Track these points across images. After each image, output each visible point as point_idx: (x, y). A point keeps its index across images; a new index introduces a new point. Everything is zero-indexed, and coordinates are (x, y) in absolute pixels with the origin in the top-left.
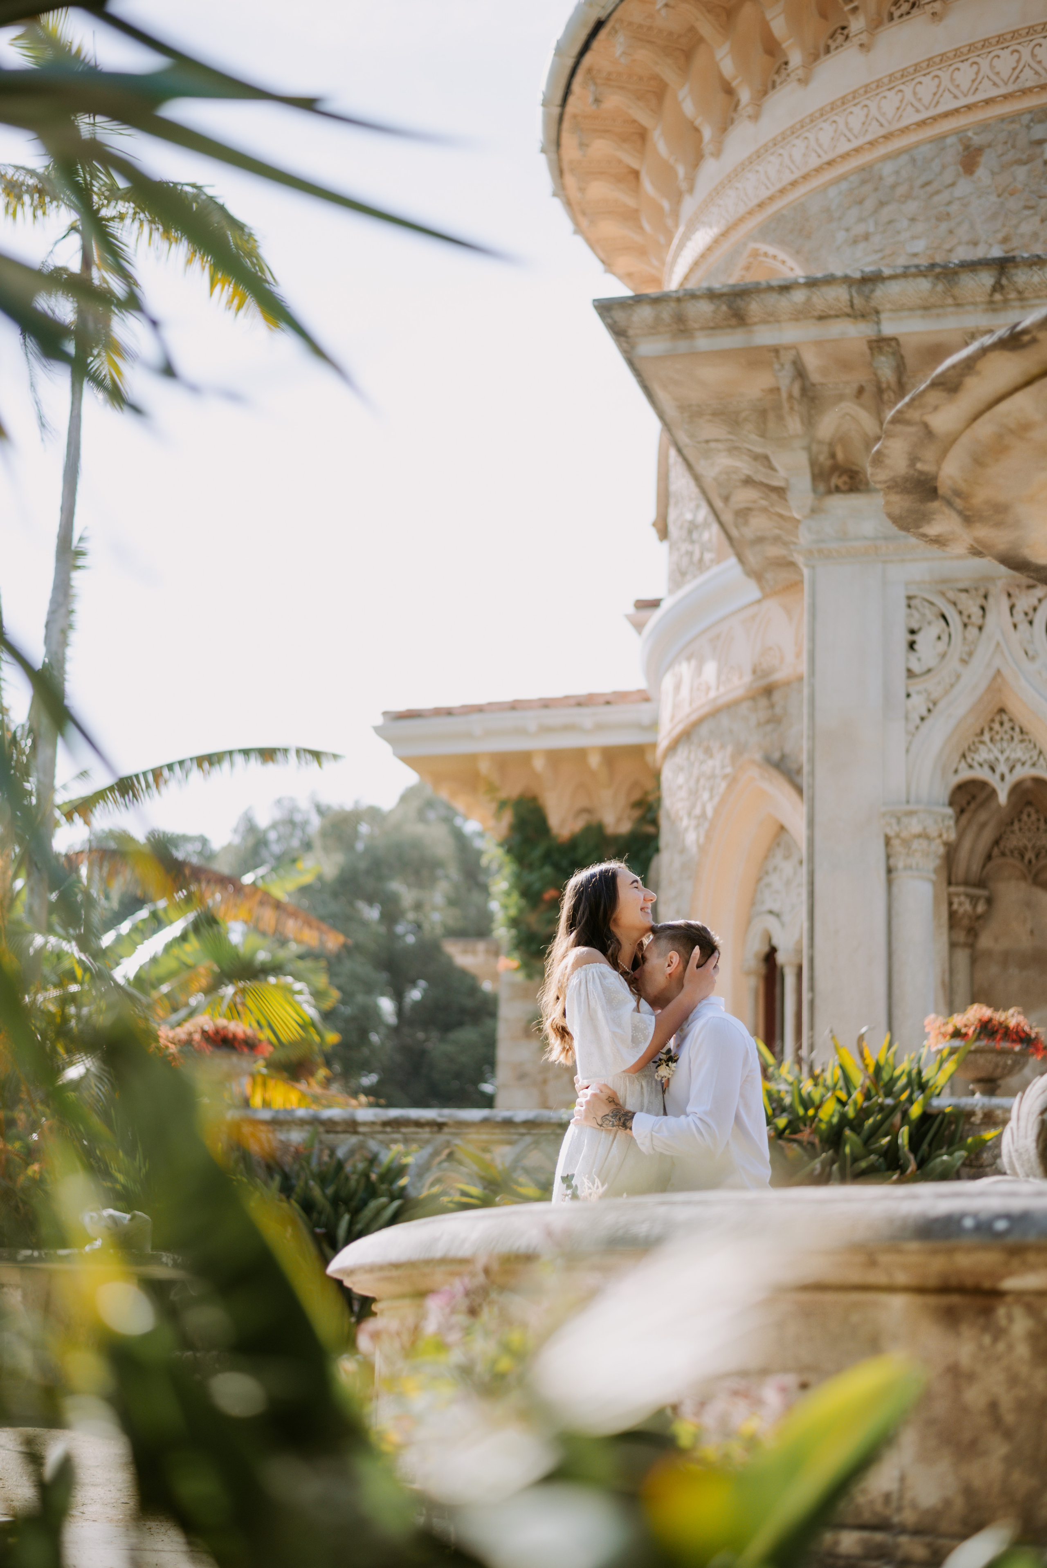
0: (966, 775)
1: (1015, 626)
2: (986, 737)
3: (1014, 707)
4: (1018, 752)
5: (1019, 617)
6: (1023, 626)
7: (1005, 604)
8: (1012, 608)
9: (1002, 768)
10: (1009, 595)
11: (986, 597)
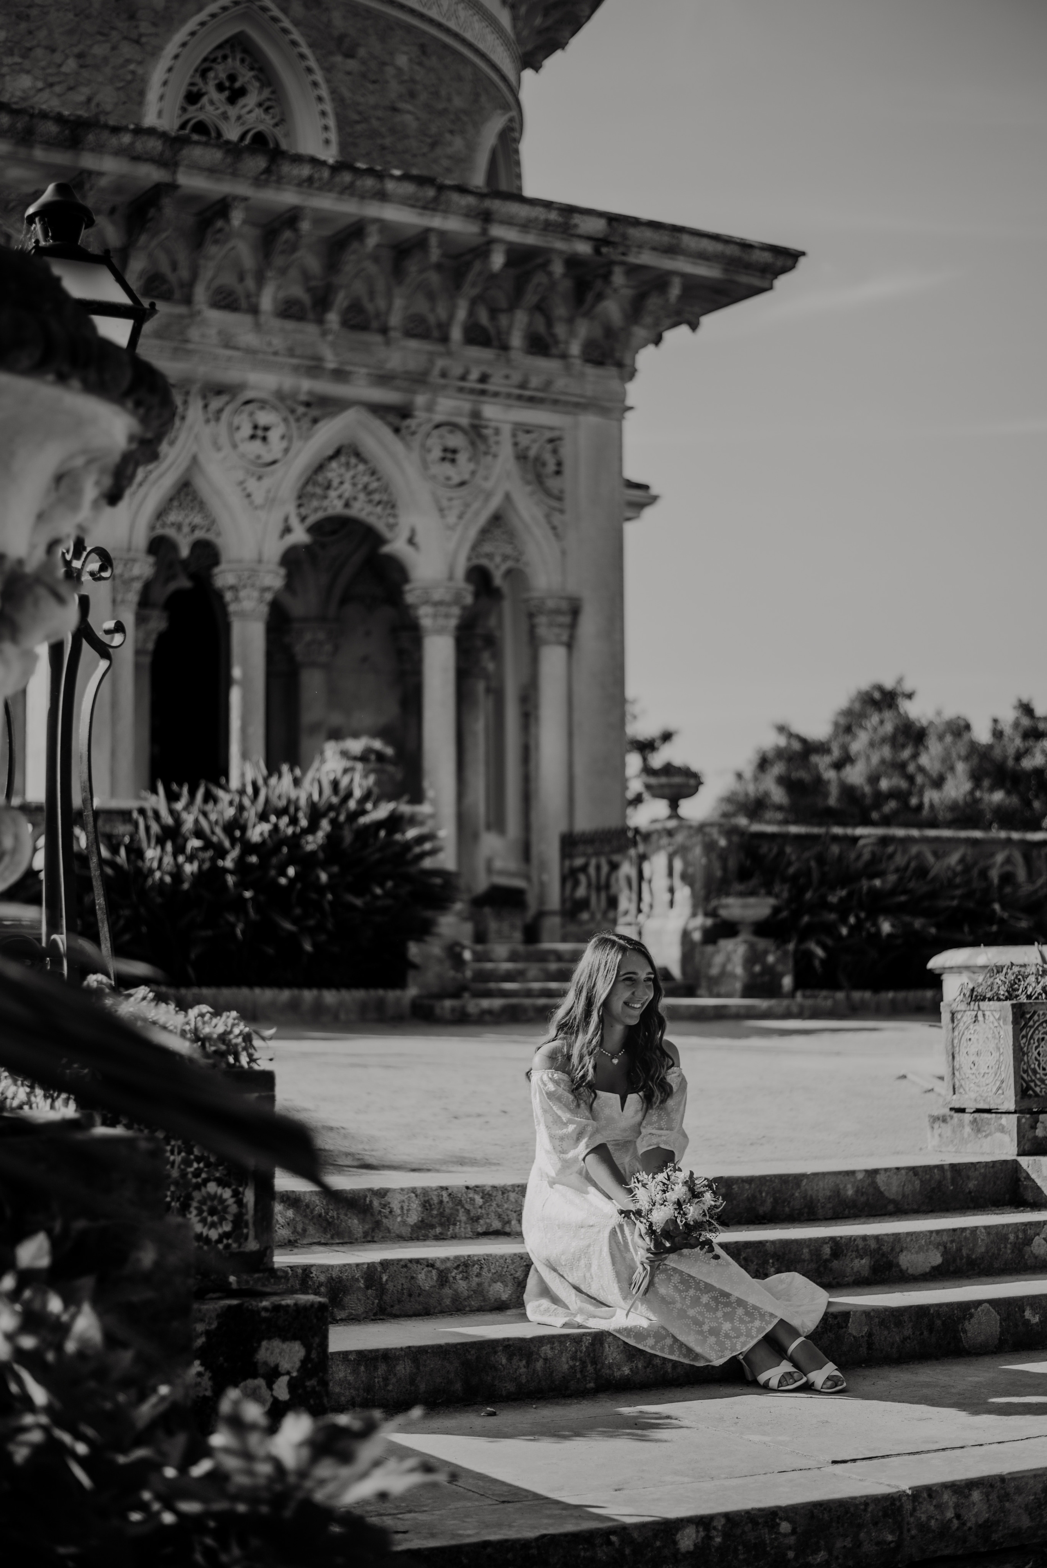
0: (159, 531)
1: (208, 421)
2: (175, 503)
3: (200, 484)
4: (197, 520)
5: (211, 416)
6: (213, 423)
7: (200, 403)
8: (206, 406)
9: (186, 529)
10: (204, 397)
11: (187, 393)
